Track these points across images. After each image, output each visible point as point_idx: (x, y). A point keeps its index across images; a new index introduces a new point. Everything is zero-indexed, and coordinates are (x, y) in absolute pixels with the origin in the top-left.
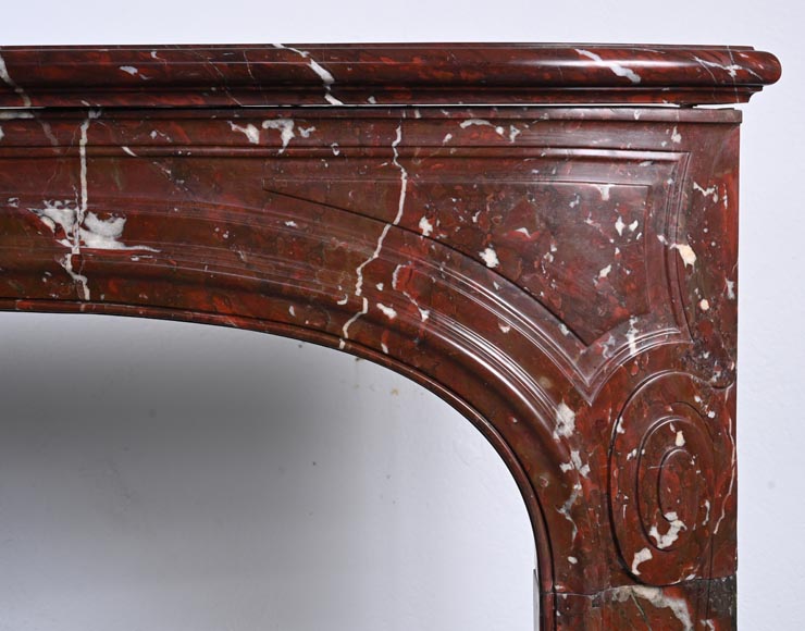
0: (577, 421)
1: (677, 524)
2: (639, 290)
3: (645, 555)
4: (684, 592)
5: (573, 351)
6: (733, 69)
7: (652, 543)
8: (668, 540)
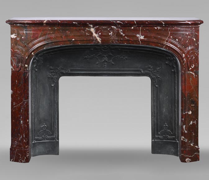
0: (185, 56)
1: (194, 66)
2: (190, 43)
3: (191, 68)
4: (194, 72)
5: (184, 49)
6: (199, 22)
7: (191, 67)
8: (193, 67)
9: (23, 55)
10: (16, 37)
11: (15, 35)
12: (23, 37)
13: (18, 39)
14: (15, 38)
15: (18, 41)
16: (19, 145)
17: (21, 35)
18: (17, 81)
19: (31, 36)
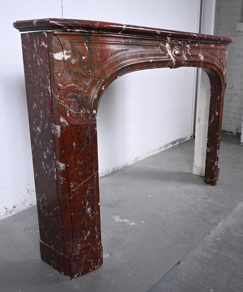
9: (86, 93)
10: (69, 56)
11: (67, 54)
12: (84, 58)
13: (73, 61)
14: (68, 59)
15: (74, 65)
16: (85, 248)
17: (81, 52)
18: (74, 144)
19: (98, 55)
